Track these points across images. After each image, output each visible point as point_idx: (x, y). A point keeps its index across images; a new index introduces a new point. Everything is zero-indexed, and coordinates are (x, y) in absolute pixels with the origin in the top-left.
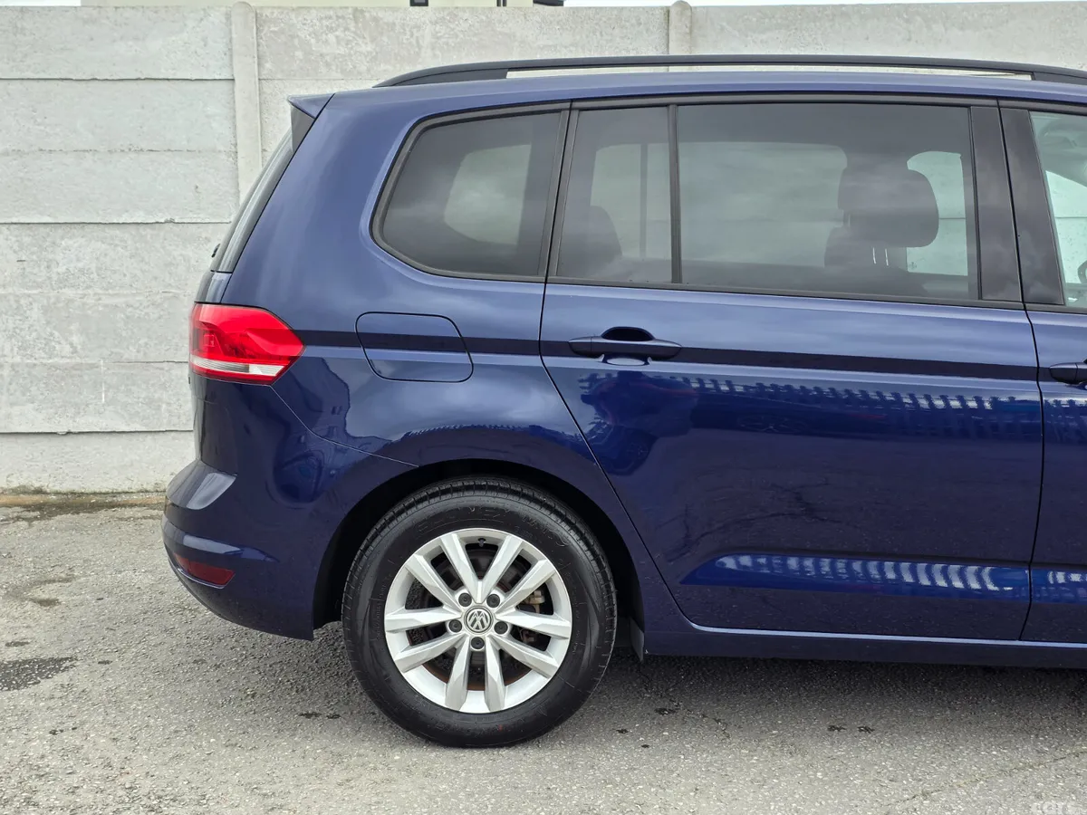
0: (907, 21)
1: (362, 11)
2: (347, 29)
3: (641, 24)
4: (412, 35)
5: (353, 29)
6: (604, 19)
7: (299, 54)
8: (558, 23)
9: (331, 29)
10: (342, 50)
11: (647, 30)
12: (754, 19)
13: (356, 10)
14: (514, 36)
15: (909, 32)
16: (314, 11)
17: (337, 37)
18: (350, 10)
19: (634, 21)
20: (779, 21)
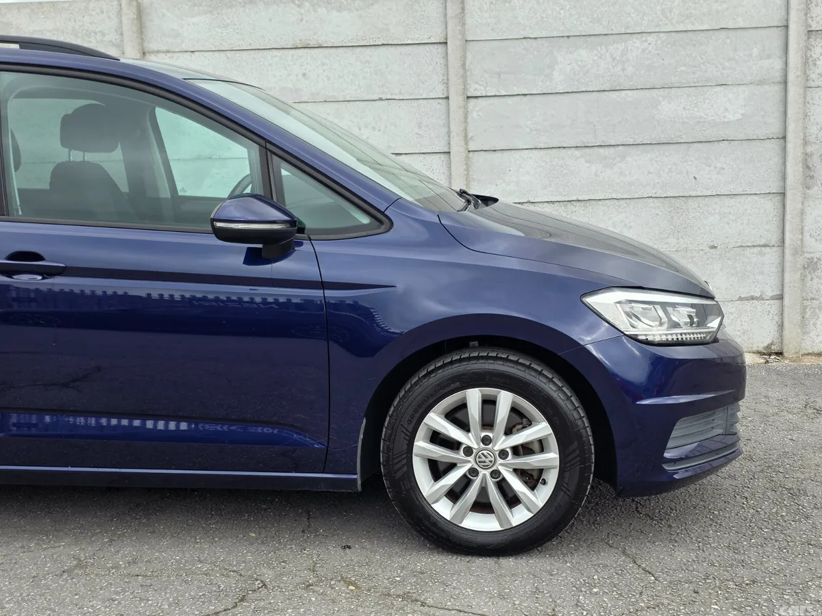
0: (299, 6)
3: (103, 12)
6: (77, 10)
8: (43, 13)
11: (109, 17)
12: (187, 7)
14: (12, 25)
15: (301, 14)
19: (98, 11)
20: (205, 8)
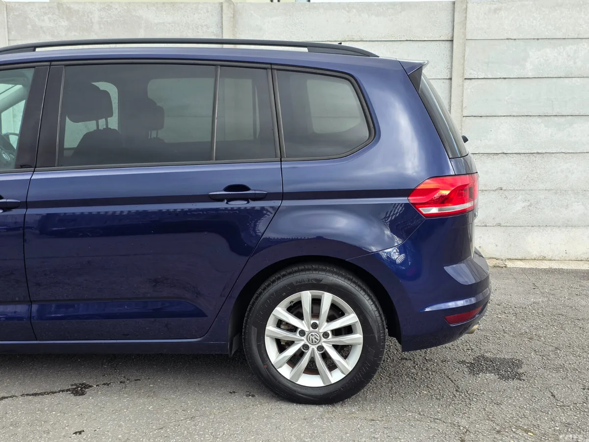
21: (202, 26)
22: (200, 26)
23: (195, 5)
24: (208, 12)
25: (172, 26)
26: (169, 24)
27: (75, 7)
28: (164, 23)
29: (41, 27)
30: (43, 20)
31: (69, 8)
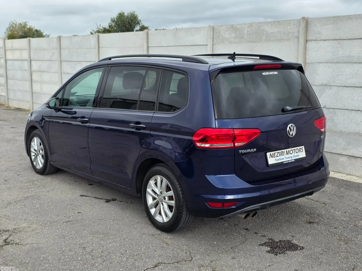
1: (233, 26)
2: (230, 30)
4: (243, 31)
5: (231, 30)
7: (221, 38)
9: (227, 31)
10: (229, 36)
13: (232, 25)
16: (224, 26)
17: (228, 33)
18: (231, 25)
21: (291, 33)
22: (290, 33)
23: (289, 21)
24: (294, 25)
25: (277, 34)
26: (276, 32)
27: (238, 27)
28: (274, 32)
29: (225, 38)
30: (226, 34)
31: (236, 27)
